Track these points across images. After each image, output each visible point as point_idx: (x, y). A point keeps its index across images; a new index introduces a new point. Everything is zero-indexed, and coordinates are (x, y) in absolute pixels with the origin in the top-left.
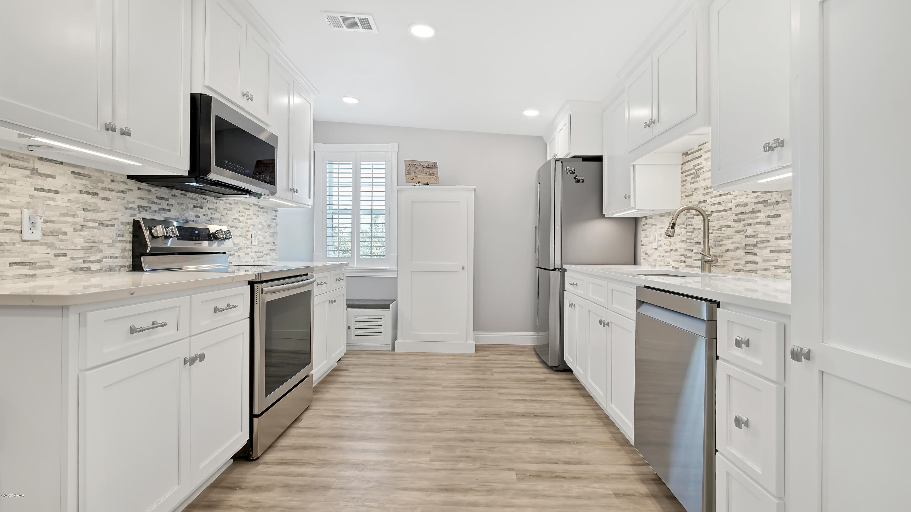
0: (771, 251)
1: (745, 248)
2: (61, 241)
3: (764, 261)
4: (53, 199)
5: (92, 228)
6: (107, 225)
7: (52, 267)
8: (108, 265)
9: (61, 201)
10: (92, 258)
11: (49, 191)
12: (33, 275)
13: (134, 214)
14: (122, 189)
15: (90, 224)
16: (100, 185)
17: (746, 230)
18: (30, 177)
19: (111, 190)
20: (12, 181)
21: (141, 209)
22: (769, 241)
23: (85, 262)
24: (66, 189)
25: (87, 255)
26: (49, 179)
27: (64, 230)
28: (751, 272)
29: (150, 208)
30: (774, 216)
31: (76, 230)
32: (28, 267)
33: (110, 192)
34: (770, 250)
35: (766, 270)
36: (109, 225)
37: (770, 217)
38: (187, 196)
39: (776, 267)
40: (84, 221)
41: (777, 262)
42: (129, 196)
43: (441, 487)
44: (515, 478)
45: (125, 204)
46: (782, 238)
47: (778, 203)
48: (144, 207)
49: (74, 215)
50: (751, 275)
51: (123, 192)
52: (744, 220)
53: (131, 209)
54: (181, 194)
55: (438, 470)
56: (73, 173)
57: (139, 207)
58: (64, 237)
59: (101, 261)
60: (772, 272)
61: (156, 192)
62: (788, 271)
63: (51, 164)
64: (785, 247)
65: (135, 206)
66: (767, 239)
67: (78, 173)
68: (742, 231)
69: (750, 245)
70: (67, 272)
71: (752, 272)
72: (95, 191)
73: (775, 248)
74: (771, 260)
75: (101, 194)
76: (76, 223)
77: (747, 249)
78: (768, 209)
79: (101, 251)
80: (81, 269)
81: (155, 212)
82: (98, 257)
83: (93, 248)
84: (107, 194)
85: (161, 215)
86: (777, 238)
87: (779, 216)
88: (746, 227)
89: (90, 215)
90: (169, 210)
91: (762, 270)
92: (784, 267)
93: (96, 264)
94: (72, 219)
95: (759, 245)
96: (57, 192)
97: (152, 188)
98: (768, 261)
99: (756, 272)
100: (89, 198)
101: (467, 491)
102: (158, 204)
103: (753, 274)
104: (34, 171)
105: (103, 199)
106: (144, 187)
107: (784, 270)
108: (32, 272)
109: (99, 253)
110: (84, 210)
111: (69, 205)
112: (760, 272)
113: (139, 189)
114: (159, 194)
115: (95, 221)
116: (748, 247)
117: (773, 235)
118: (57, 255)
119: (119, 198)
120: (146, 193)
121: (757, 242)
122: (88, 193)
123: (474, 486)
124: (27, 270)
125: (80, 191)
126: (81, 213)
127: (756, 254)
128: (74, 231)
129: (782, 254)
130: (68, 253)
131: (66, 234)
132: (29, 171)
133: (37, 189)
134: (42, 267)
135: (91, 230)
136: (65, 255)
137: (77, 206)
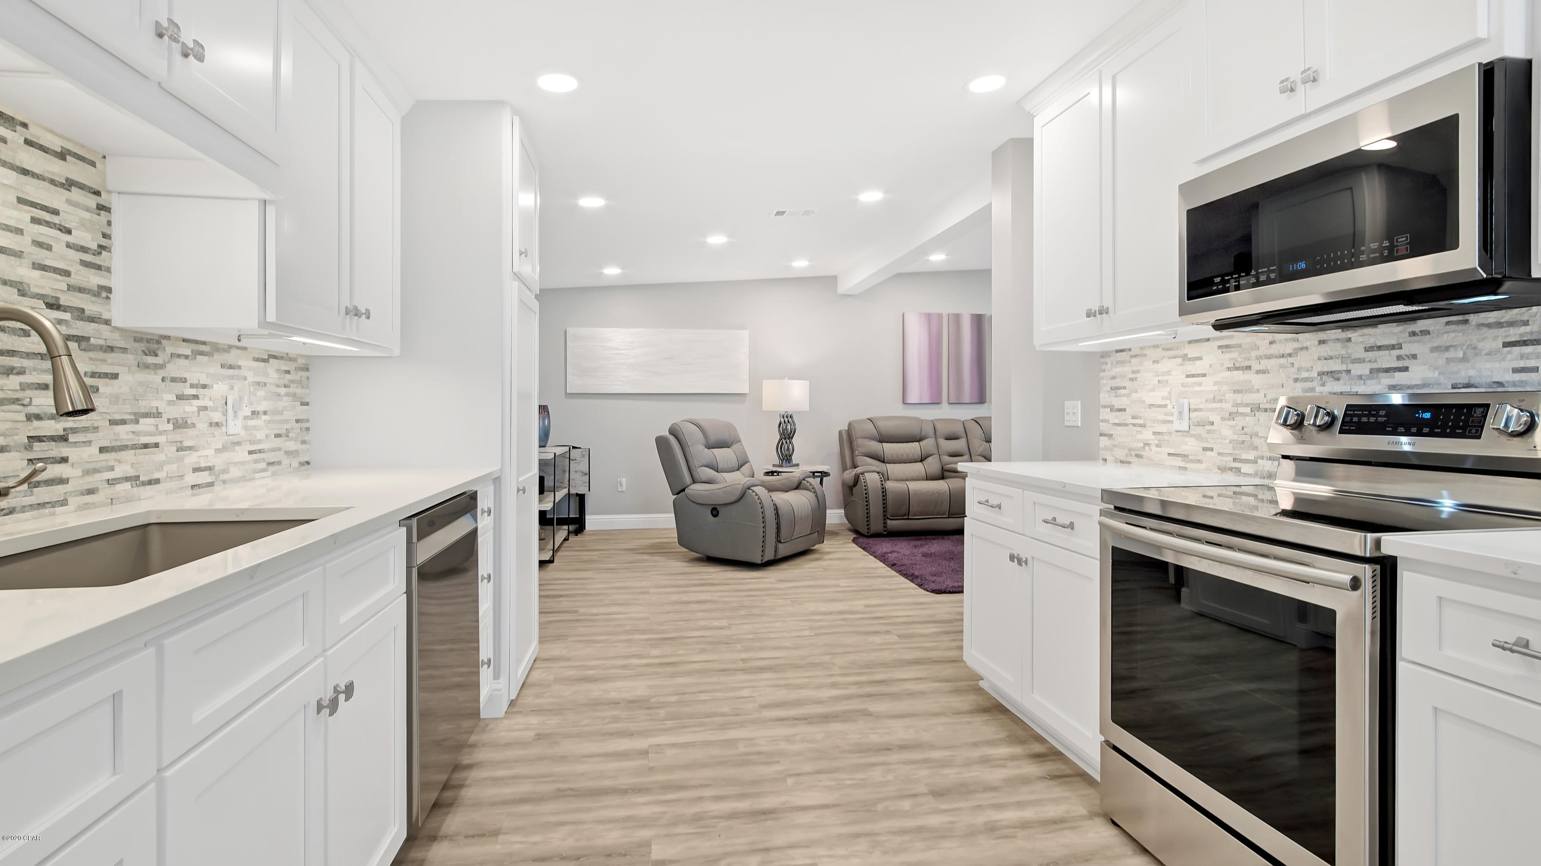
0: (102, 450)
1: (29, 448)
2: (1209, 432)
3: (87, 473)
4: (1200, 384)
5: (1243, 414)
6: (1266, 410)
7: (1199, 461)
8: (1266, 469)
9: (1208, 385)
10: (1244, 456)
11: (1198, 375)
12: (1185, 469)
13: (1310, 389)
14: (1288, 351)
15: (1241, 410)
16: (1254, 354)
17: (31, 401)
18: (1182, 365)
19: (1269, 357)
20: (1168, 373)
21: (1324, 377)
22: (97, 428)
23: (1235, 460)
24: (1214, 369)
25: (1237, 452)
26: (1198, 362)
27: (1211, 419)
28: (50, 505)
29: (1348, 372)
30: (106, 375)
31: (1223, 419)
32: (1180, 458)
33: (1269, 360)
34: (100, 448)
35: (91, 492)
36: (1268, 410)
37: (97, 376)
38: (1474, 323)
39: (110, 482)
40: (1233, 406)
41: (113, 470)
42: (1302, 360)
43: (773, 816)
44: (653, 847)
45: (1294, 373)
46: (123, 422)
47: (111, 349)
48: (1331, 373)
49: (1222, 400)
50: (54, 514)
51: (1290, 355)
52: (22, 372)
53: (1306, 380)
54: (1448, 323)
55: (792, 846)
56: (1220, 347)
57: (1321, 374)
58: (1210, 427)
59: (1255, 462)
60: (105, 493)
61: (1360, 339)
62: (136, 484)
63: (1199, 344)
64: (128, 440)
65: (1314, 374)
66: (93, 424)
67: (1226, 345)
68: (16, 401)
69: (39, 439)
70: (1215, 471)
71: (53, 504)
72: (1247, 364)
73: (110, 443)
74: (101, 469)
75: (1256, 367)
76: (1222, 409)
77: (35, 449)
78: (91, 359)
79: (1256, 448)
80: (1231, 469)
81: (1360, 377)
82: (1251, 456)
83: (1245, 442)
84: (1265, 364)
85: (1380, 383)
86: (113, 422)
87: (115, 376)
88: (29, 393)
89: (1239, 398)
90: (1406, 369)
91: (82, 494)
92: (127, 479)
93: (1249, 465)
94: (1218, 405)
95: (72, 438)
96: (1204, 375)
97: (1351, 333)
98: (96, 471)
99: (64, 503)
100: (1239, 375)
101: (733, 816)
102: (1370, 361)
103: (59, 510)
104: (1185, 357)
105: (1258, 372)
106: (1333, 337)
107: (127, 485)
108: (1182, 464)
109: (1253, 450)
110: (1235, 392)
111: (1216, 388)
112: (74, 502)
113: (1322, 342)
114: (1371, 341)
115: (1247, 405)
116: (37, 446)
117: (104, 415)
118: (1205, 449)
119: (1282, 366)
120: (1338, 346)
121: (65, 430)
122: (1237, 369)
123: (723, 824)
124: (1179, 462)
125: (1228, 368)
126: (1230, 396)
127: (64, 460)
128: (1221, 420)
129: (123, 453)
130: (1216, 447)
131: (1212, 424)
132: (1181, 359)
133: (1188, 376)
134: (1192, 461)
135: (1242, 418)
136: (1211, 450)
137: (1225, 388)
